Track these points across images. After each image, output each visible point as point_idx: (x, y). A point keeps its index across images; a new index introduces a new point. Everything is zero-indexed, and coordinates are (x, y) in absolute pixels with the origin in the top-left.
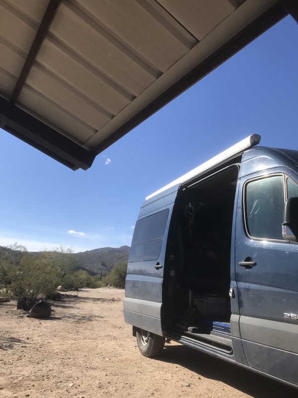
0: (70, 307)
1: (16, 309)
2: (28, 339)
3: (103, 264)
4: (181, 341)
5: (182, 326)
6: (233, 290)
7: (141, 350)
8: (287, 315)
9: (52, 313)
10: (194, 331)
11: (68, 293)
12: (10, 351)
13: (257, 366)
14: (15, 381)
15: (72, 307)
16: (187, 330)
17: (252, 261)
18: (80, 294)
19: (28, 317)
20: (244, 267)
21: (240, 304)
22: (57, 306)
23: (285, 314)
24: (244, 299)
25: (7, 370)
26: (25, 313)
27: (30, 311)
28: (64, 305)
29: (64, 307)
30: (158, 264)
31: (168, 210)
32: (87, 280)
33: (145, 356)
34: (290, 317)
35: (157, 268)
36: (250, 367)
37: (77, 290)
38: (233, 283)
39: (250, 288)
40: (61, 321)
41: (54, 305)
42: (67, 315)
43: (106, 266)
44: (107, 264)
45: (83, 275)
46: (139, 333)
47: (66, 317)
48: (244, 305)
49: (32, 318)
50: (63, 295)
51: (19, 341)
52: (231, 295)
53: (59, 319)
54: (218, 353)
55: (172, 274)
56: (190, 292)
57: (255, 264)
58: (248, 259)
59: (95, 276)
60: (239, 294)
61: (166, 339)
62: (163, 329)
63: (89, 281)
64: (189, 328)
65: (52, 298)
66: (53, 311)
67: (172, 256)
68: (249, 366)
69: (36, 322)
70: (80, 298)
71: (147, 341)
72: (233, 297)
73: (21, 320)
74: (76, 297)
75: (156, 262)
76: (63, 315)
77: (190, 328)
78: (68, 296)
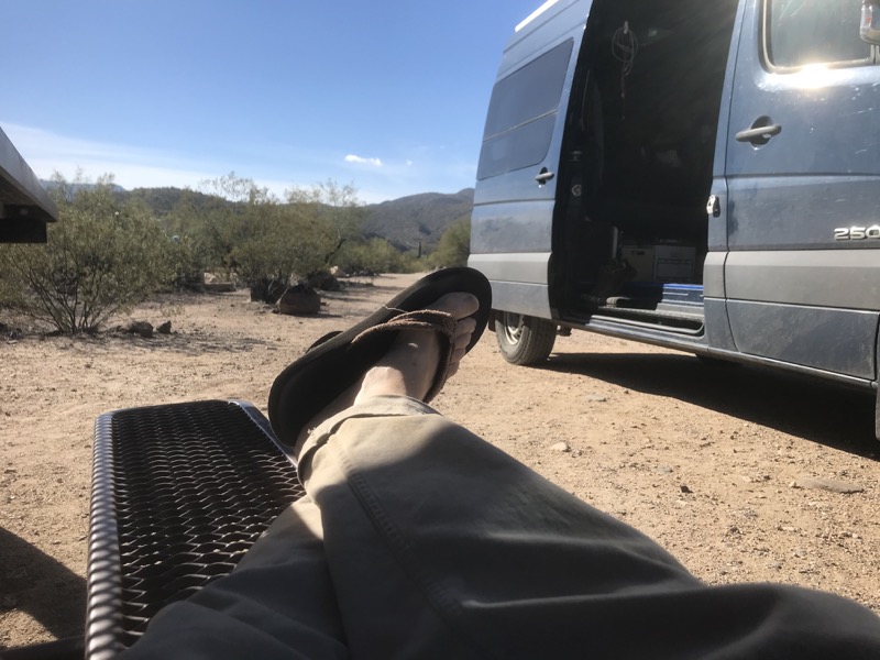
0: (358, 300)
1: (249, 300)
2: (279, 340)
3: (424, 230)
4: (591, 325)
5: (593, 298)
6: (717, 199)
7: (505, 353)
8: (842, 231)
9: (322, 307)
10: (619, 304)
11: (352, 280)
12: (245, 354)
13: (755, 349)
14: (261, 389)
15: (362, 301)
16: (605, 304)
17: (771, 124)
18: (377, 282)
19: (275, 312)
20: (749, 143)
21: (731, 226)
22: (332, 298)
23: (836, 230)
24: (741, 215)
25: (243, 375)
26: (268, 308)
27: (278, 302)
28: (345, 297)
29: (346, 300)
30: (544, 170)
31: (570, 42)
32: (391, 259)
33: (513, 363)
34: (848, 234)
35: (542, 181)
36: (740, 353)
37: (370, 274)
38: (718, 185)
39: (759, 187)
40: (342, 320)
41: (325, 297)
42: (352, 311)
43: (428, 233)
44: (430, 228)
45: (382, 249)
46: (501, 321)
47: (350, 314)
48: (740, 227)
49: (283, 316)
50: (343, 283)
51: (263, 343)
52: (710, 209)
53: (339, 316)
54: (672, 336)
55: (576, 191)
56: (616, 231)
57: (777, 131)
58: (762, 122)
59: (407, 252)
60: (731, 207)
61: (559, 327)
62: (552, 306)
63: (395, 262)
64: (610, 300)
65: (320, 285)
66: (324, 304)
67: (576, 152)
68: (737, 350)
69: (292, 320)
70: (379, 287)
71: (517, 336)
72: (716, 213)
73: (262, 317)
74: (369, 285)
75: (540, 167)
76: (344, 311)
77: (612, 300)
78: (352, 284)
